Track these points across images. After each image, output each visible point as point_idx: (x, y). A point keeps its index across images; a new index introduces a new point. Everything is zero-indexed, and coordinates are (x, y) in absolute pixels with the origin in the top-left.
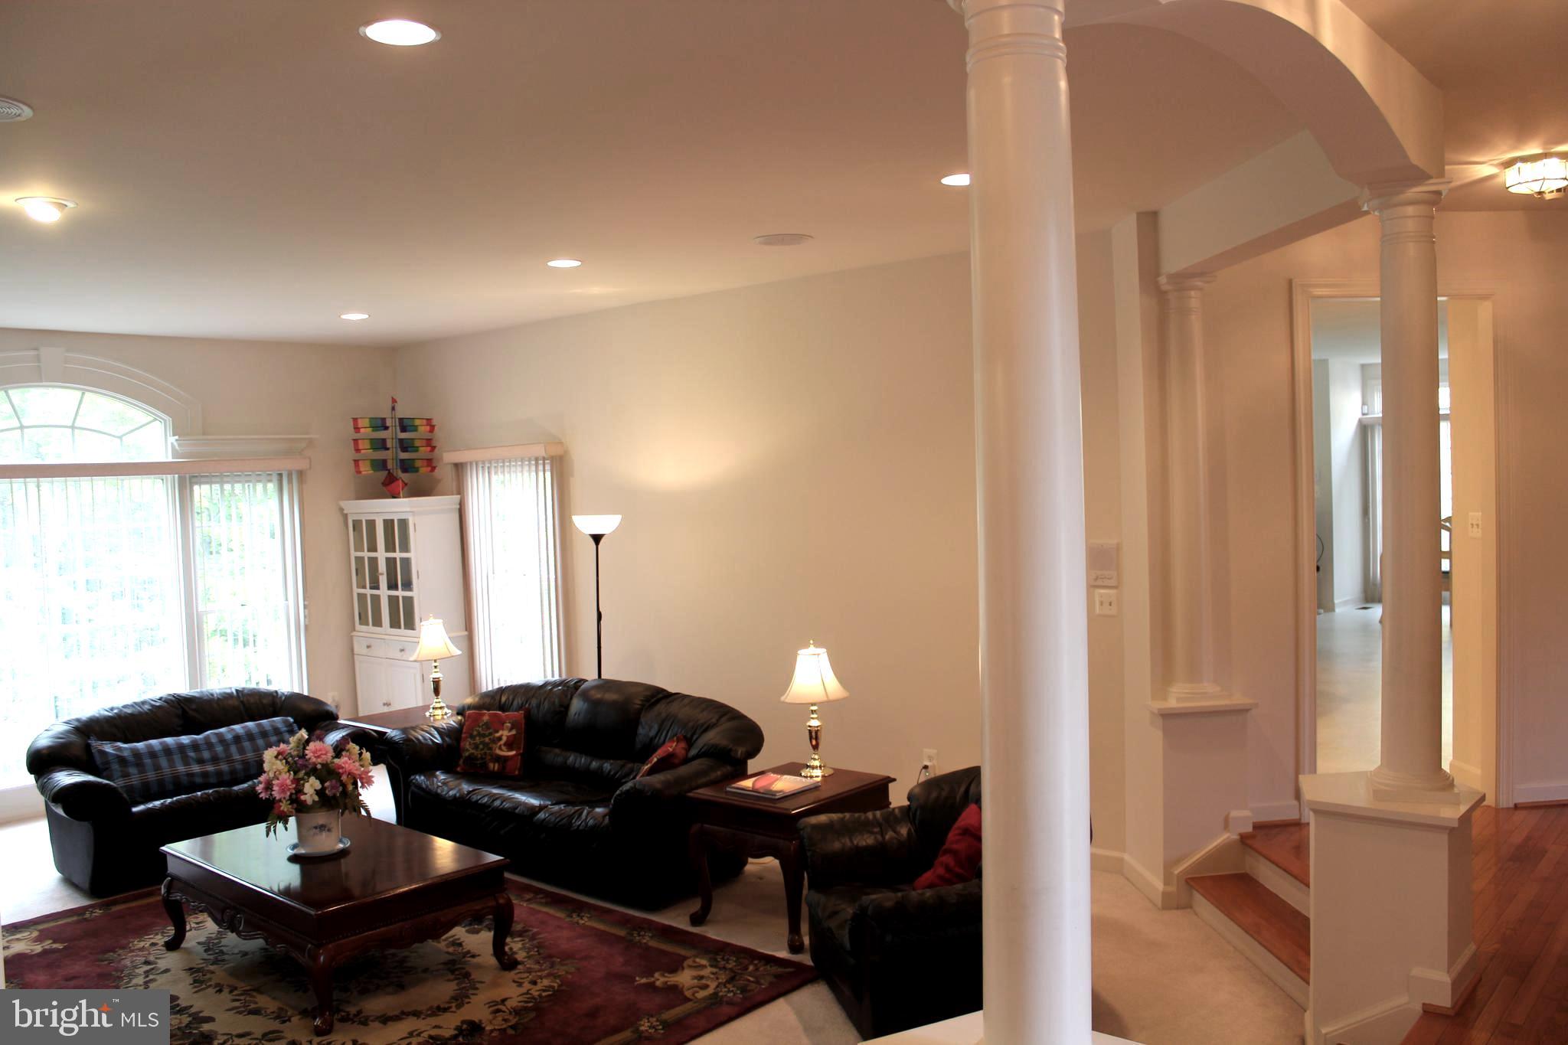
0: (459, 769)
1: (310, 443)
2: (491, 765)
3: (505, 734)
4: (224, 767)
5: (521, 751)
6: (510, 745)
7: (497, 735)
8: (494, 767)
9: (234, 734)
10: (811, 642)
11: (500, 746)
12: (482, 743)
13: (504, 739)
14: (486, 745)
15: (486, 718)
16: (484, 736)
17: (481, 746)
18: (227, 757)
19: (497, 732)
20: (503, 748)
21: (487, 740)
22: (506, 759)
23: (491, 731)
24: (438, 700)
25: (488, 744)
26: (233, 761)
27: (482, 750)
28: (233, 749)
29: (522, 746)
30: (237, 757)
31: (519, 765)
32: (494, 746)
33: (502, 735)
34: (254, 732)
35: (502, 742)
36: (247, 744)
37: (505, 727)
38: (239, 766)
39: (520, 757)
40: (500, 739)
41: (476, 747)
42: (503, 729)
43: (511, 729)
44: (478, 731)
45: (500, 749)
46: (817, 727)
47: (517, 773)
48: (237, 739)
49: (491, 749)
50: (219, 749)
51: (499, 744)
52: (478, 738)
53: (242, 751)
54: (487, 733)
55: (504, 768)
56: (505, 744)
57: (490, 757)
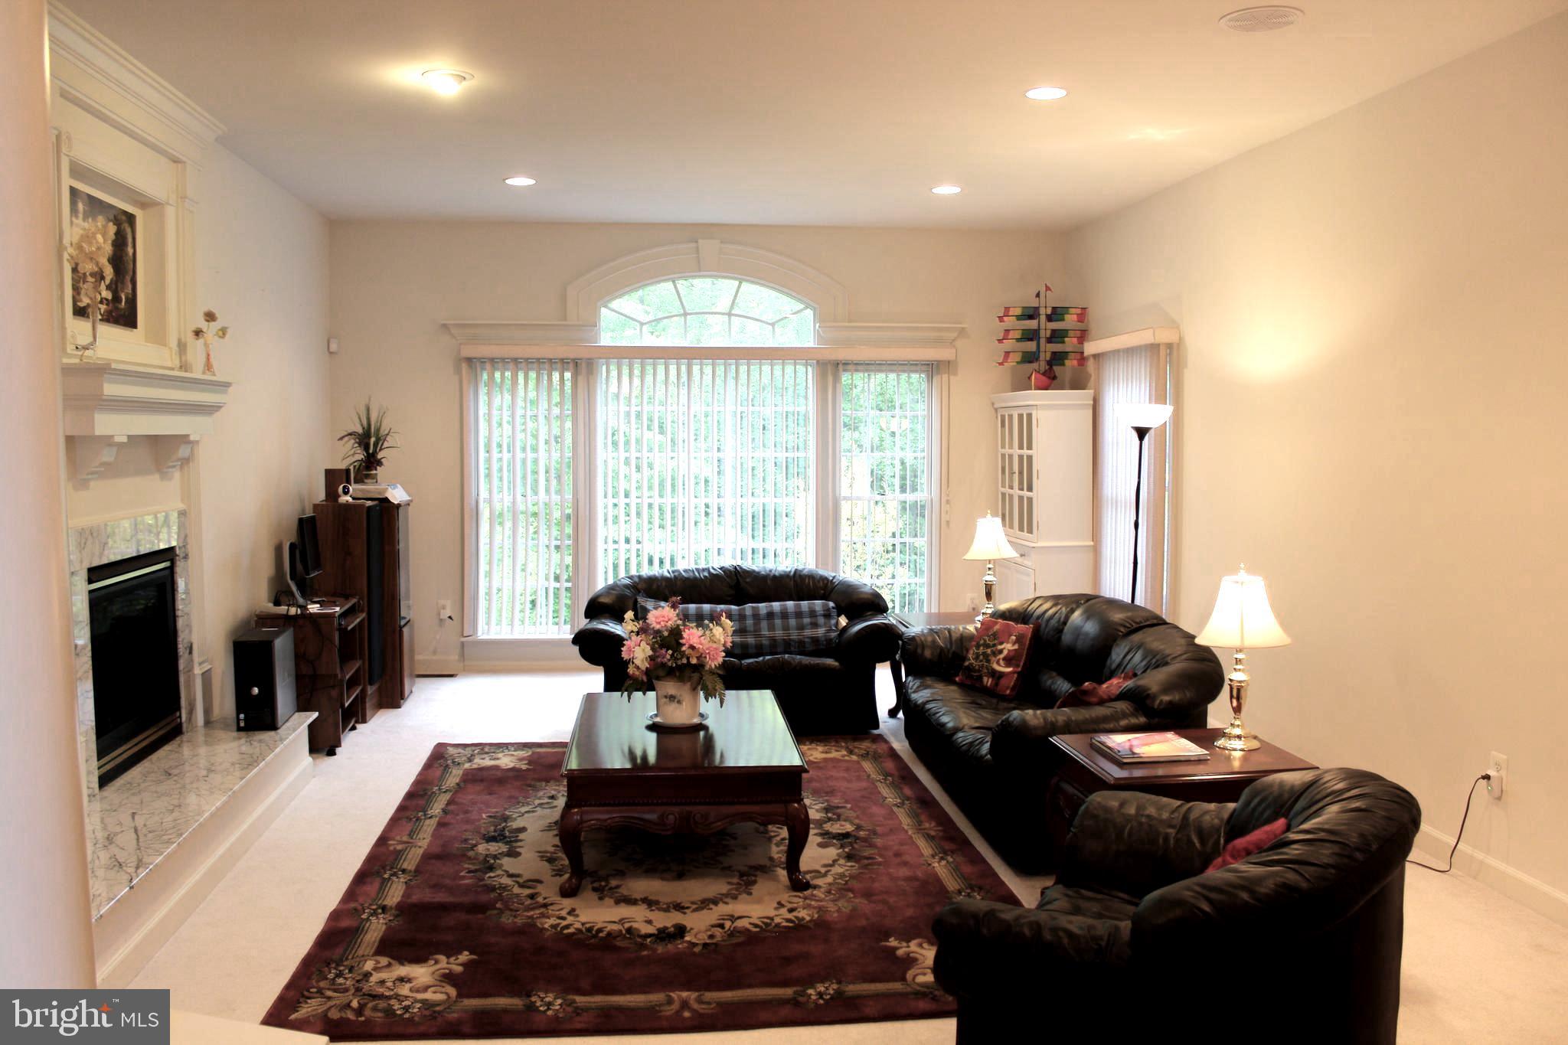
0: (957, 679)
1: (962, 332)
2: (985, 679)
3: (1008, 647)
4: (751, 640)
5: (1020, 669)
6: (1008, 661)
7: (1000, 647)
8: (988, 681)
9: (769, 609)
10: (1242, 565)
11: (999, 659)
12: (984, 654)
13: (1005, 652)
14: (986, 656)
15: (997, 627)
16: (987, 646)
17: (981, 657)
18: (755, 631)
19: (1001, 643)
20: (1002, 662)
21: (989, 651)
22: (1002, 675)
23: (996, 642)
24: (989, 606)
25: (988, 655)
26: (760, 636)
27: (981, 661)
28: (764, 624)
29: (1022, 664)
30: (765, 632)
31: (1012, 684)
32: (994, 659)
33: (1004, 648)
34: (789, 611)
35: (1002, 656)
36: (778, 622)
37: (1010, 640)
38: (765, 642)
39: (1016, 675)
40: (1001, 651)
41: (977, 658)
42: (1008, 643)
43: (1014, 644)
44: (985, 641)
45: (998, 663)
46: (1240, 682)
47: (1008, 692)
48: (771, 615)
49: (988, 661)
50: (750, 622)
51: (998, 658)
52: (982, 648)
53: (772, 628)
54: (991, 643)
55: (997, 684)
56: (1004, 659)
57: (986, 671)
